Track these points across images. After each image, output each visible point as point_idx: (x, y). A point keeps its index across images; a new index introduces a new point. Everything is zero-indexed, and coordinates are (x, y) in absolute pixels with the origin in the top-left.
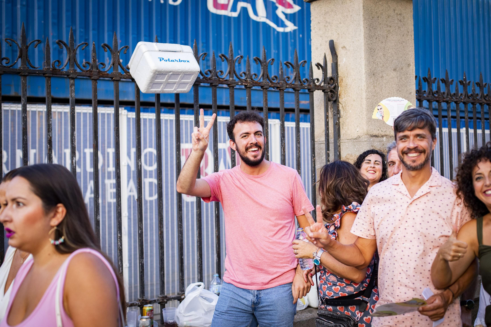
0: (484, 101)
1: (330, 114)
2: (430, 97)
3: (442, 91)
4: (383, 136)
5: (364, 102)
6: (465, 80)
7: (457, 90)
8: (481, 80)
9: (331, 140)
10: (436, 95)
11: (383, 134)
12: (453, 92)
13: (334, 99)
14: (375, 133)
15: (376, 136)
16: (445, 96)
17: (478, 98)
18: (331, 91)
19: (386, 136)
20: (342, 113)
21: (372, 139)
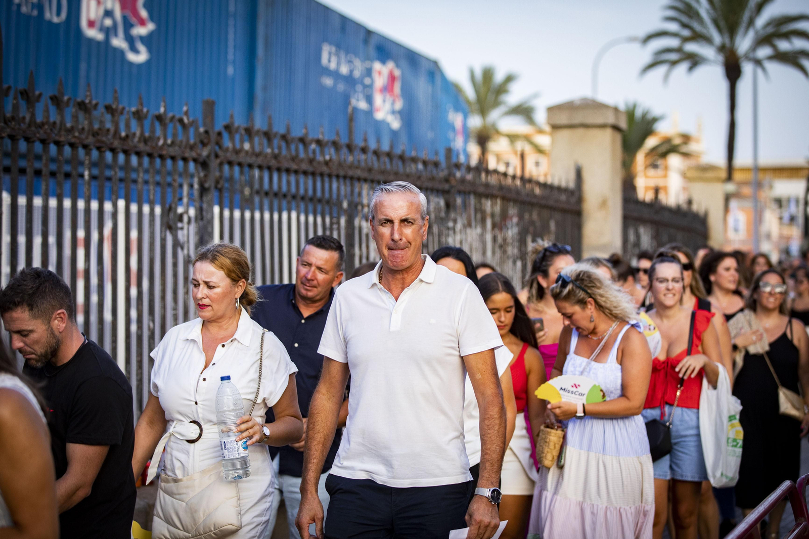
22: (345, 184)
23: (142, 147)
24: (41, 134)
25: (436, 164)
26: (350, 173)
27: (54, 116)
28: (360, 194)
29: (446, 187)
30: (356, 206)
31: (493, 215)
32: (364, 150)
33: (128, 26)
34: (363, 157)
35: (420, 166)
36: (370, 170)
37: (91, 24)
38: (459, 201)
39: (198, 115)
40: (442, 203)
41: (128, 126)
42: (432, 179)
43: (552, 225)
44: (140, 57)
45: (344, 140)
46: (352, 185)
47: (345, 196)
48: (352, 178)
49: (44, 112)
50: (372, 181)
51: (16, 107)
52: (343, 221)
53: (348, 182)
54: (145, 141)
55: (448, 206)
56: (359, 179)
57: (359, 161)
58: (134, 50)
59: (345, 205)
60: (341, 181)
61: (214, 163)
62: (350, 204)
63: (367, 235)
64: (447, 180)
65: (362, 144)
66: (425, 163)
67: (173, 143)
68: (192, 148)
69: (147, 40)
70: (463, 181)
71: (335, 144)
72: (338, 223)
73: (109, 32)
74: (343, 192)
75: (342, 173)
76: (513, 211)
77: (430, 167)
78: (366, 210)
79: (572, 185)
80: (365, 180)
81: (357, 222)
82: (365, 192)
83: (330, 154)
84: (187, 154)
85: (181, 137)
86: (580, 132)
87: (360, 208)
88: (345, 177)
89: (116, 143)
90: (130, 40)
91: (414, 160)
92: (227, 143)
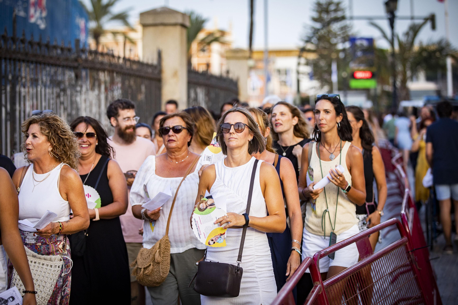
22: (10, 64)
25: (69, 50)
26: (14, 56)
28: (20, 70)
29: (76, 64)
30: (17, 78)
31: (105, 82)
32: (23, 41)
34: (22, 46)
35: (59, 51)
36: (27, 54)
38: (84, 73)
40: (73, 75)
42: (67, 59)
43: (143, 88)
45: (10, 35)
46: (15, 64)
47: (10, 71)
48: (14, 60)
50: (28, 61)
52: (8, 88)
53: (12, 62)
55: (77, 77)
56: (19, 60)
57: (19, 48)
59: (10, 77)
60: (8, 61)
62: (13, 77)
63: (24, 97)
64: (76, 60)
65: (21, 37)
66: (62, 49)
70: (86, 60)
71: (4, 37)
72: (6, 89)
74: (8, 69)
75: (8, 56)
76: (118, 79)
77: (66, 52)
78: (24, 80)
79: (155, 62)
80: (23, 61)
81: (17, 89)
82: (23, 69)
86: (161, 28)
87: (20, 79)
88: (10, 59)
91: (55, 47)
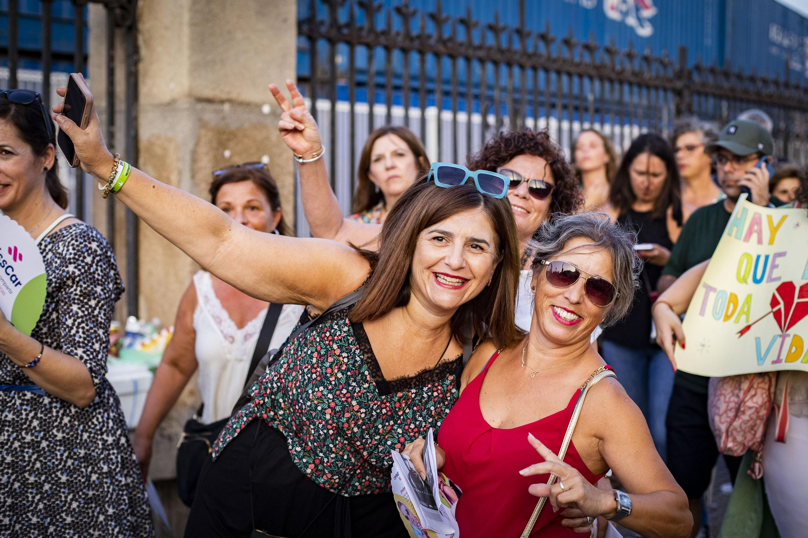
0: (441, 48)
1: (120, 54)
2: (333, 33)
3: (358, 24)
4: (222, 102)
5: (186, 31)
6: (406, 6)
7: (389, 24)
8: (439, 9)
9: (121, 106)
10: (345, 31)
11: (224, 96)
12: (380, 26)
13: (128, 23)
14: (208, 93)
15: (209, 101)
16: (364, 33)
17: (432, 41)
18: (122, 7)
19: (230, 101)
20: (143, 52)
21: (199, 106)
23: (633, 79)
24: (555, 66)
26: (788, 103)
27: (566, 53)
28: (793, 120)
30: (791, 128)
32: (797, 88)
33: (638, 10)
34: (796, 92)
37: (612, 8)
39: (675, 57)
41: (622, 63)
44: (646, 31)
45: (782, 79)
46: (789, 113)
48: (788, 107)
49: (557, 50)
50: (803, 110)
51: (536, 47)
54: (634, 74)
56: (793, 108)
57: (793, 95)
58: (642, 25)
61: (686, 93)
65: (795, 83)
67: (657, 77)
68: (669, 80)
69: (652, 21)
71: (776, 83)
73: (625, 14)
80: (798, 109)
83: (772, 89)
84: (668, 85)
85: (662, 72)
89: (613, 76)
90: (640, 20)
92: (696, 78)
